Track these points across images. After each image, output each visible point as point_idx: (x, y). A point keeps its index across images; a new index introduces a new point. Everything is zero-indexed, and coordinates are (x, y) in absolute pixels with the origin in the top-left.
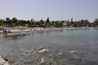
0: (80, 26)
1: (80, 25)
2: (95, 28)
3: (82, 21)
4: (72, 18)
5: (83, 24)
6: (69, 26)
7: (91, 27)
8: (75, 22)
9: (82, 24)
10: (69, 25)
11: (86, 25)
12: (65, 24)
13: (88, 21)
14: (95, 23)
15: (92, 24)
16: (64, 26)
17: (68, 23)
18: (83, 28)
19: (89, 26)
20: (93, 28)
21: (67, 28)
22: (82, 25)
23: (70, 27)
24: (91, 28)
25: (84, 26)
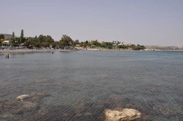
0: (38, 46)
2: (63, 50)
3: (42, 38)
4: (22, 31)
5: (44, 43)
6: (15, 46)
7: (57, 48)
8: (27, 39)
9: (41, 42)
10: (17, 43)
11: (48, 46)
12: (8, 42)
13: (51, 38)
14: (62, 43)
15: (58, 43)
16: (6, 45)
17: (14, 41)
18: (44, 49)
19: (54, 47)
20: (60, 50)
21: (11, 51)
22: (42, 46)
23: (18, 49)
24: (56, 50)
25: (46, 46)
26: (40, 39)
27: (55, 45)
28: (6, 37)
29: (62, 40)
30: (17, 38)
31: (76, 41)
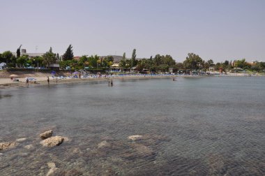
0: (154, 71)
1: (155, 68)
2: (188, 76)
3: (159, 59)
4: (135, 50)
5: (162, 66)
6: (125, 70)
7: (180, 73)
8: (140, 61)
9: (158, 65)
10: (127, 67)
11: (167, 70)
12: (117, 65)
13: (171, 58)
14: (188, 65)
15: (180, 65)
16: (115, 69)
17: (125, 63)
18: (161, 75)
19: (175, 71)
20: (183, 75)
21: (121, 77)
22: (159, 69)
23: (129, 74)
24: (178, 75)
25: (164, 71)
26: (157, 61)
27: (177, 68)
28: (115, 60)
29: (188, 61)
30: (127, 60)
31: (209, 61)
